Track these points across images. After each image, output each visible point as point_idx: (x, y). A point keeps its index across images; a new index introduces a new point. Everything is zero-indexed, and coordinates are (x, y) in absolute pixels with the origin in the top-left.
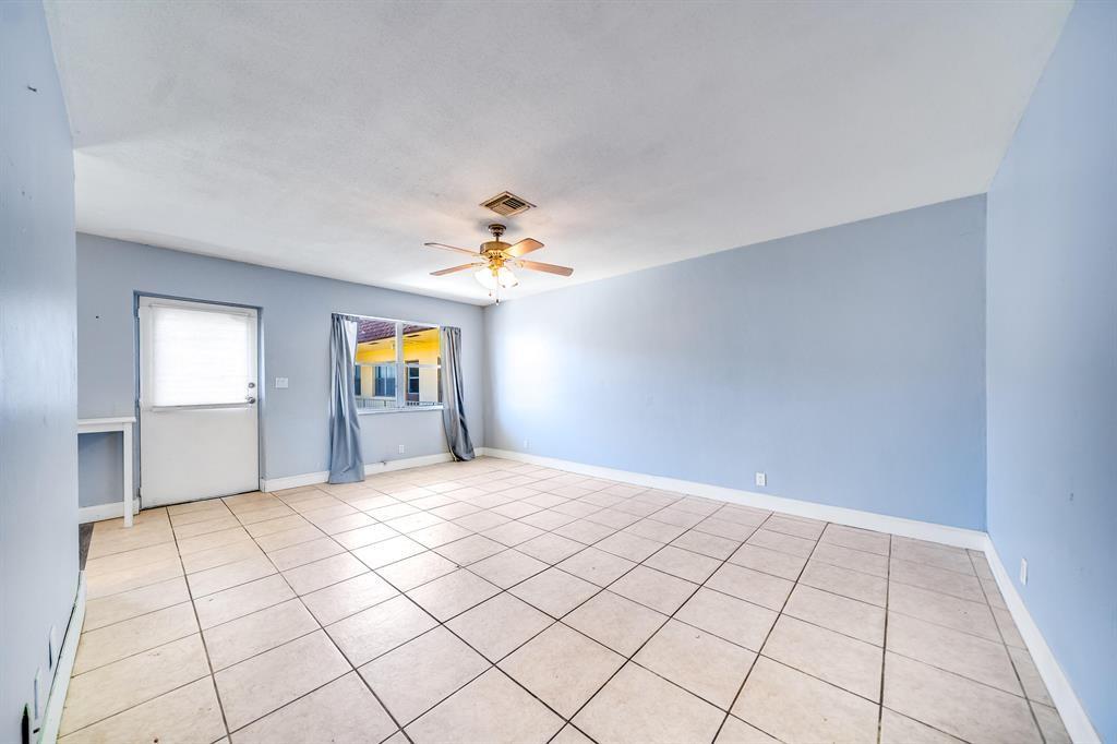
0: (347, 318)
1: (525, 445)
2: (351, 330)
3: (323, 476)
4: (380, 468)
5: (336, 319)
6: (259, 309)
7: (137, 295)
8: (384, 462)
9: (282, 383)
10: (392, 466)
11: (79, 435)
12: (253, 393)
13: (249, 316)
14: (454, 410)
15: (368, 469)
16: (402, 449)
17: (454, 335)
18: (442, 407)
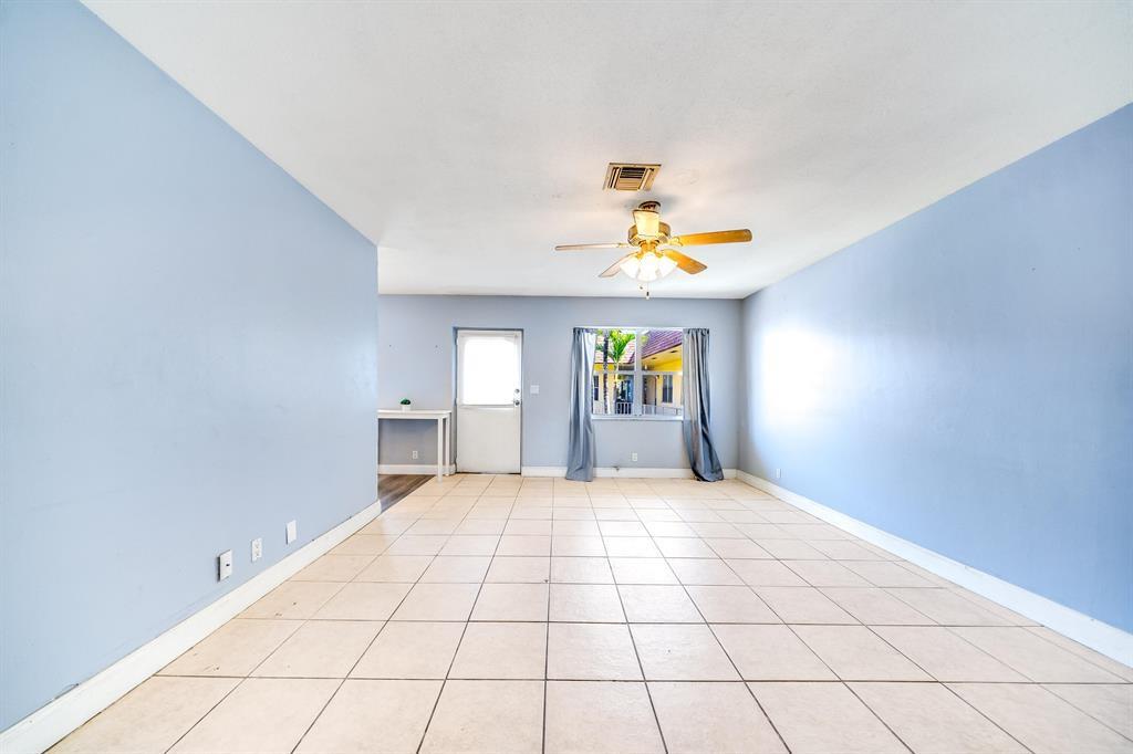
0: (587, 330)
1: (778, 474)
2: (590, 342)
3: (562, 472)
4: (612, 472)
5: (577, 332)
6: (522, 330)
7: (456, 330)
8: (617, 467)
9: (535, 389)
10: (624, 472)
11: (380, 420)
12: (518, 397)
13: (516, 337)
14: (696, 423)
15: (600, 472)
16: (635, 457)
17: (701, 337)
18: (681, 418)
